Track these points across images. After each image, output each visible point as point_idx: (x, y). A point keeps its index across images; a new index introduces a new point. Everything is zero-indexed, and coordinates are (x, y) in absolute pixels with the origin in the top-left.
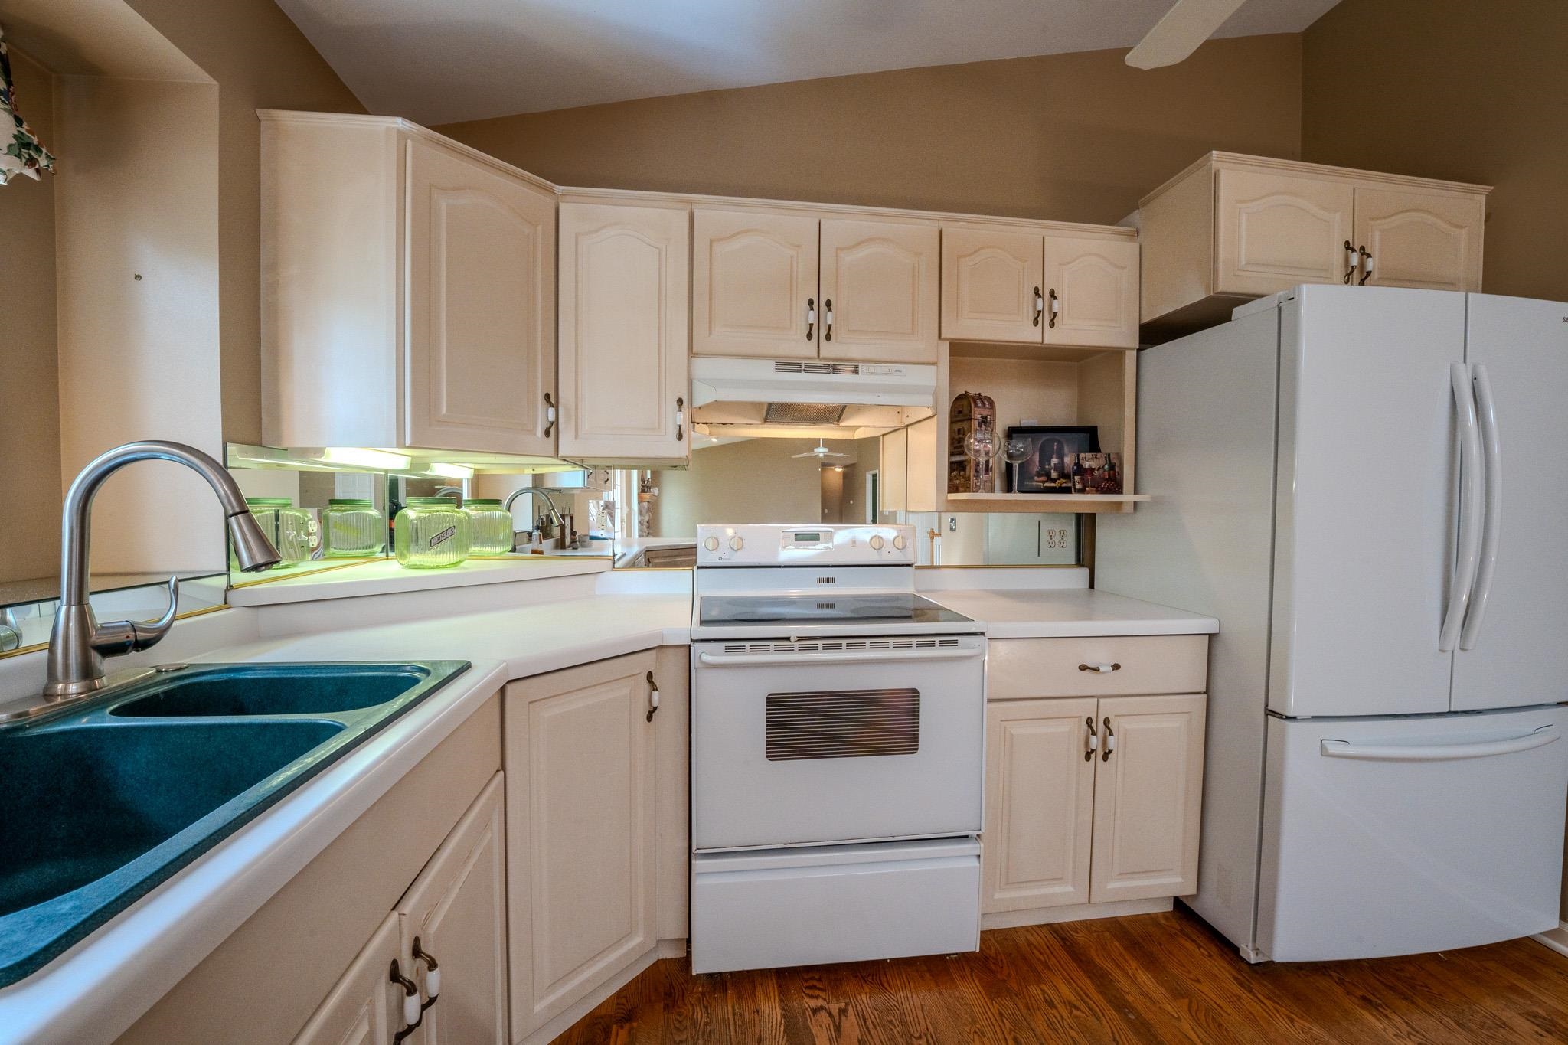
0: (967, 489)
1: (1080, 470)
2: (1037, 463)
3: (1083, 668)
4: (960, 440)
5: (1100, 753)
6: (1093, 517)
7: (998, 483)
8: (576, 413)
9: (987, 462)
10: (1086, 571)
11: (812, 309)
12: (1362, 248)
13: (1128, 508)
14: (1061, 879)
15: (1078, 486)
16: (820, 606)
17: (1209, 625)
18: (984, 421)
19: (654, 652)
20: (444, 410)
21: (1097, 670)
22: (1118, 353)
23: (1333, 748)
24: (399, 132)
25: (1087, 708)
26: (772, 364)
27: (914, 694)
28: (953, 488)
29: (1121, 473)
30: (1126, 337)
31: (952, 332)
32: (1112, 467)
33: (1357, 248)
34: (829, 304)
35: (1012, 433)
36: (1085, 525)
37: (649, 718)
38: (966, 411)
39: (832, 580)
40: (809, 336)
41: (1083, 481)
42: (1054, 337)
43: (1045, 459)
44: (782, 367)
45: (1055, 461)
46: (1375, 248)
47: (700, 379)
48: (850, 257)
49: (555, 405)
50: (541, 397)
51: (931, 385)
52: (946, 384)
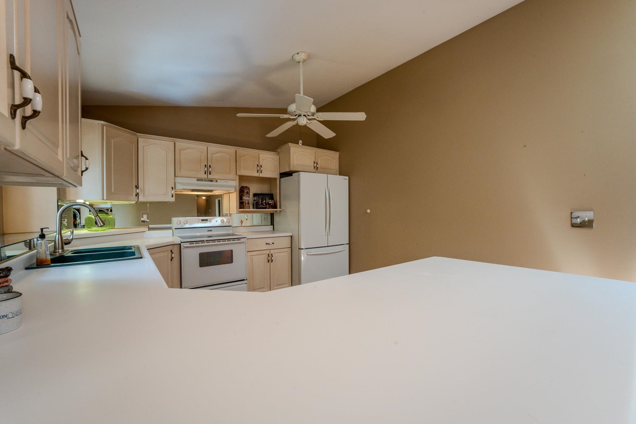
0: (243, 208)
1: (269, 204)
2: (261, 202)
3: (267, 244)
4: (242, 197)
5: (271, 261)
6: (273, 214)
7: (251, 206)
8: (144, 190)
9: (248, 202)
10: (273, 226)
11: (206, 167)
12: (317, 163)
13: (279, 212)
14: (264, 288)
15: (268, 207)
16: (208, 237)
17: (290, 234)
18: (247, 192)
19: (172, 246)
20: (113, 191)
21: (269, 244)
22: (276, 179)
23: (308, 254)
24: (102, 124)
25: (268, 252)
26: (195, 179)
27: (232, 251)
28: (240, 208)
29: (277, 204)
30: (277, 175)
31: (239, 173)
32: (275, 203)
33: (316, 162)
34: (210, 166)
35: (255, 195)
36: (272, 215)
37: (171, 260)
38: (243, 190)
39: (211, 231)
40: (205, 173)
41: (269, 206)
42: (261, 175)
43: (262, 201)
44: (198, 180)
45: (264, 201)
46: (319, 163)
47: (177, 183)
48: (215, 156)
49: (138, 188)
50: (134, 186)
51: (235, 185)
52: (238, 185)
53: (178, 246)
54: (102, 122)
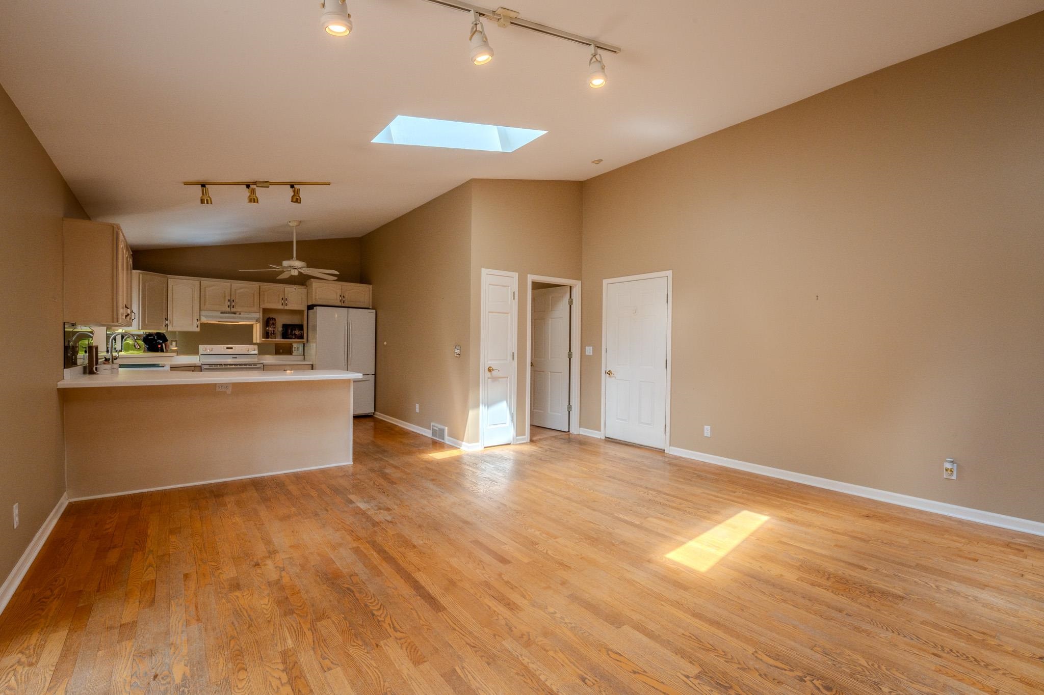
2: (289, 332)
4: (267, 327)
7: (279, 336)
8: (172, 322)
9: (274, 332)
11: (229, 301)
12: (344, 296)
17: (311, 363)
18: (273, 323)
20: (147, 323)
22: (302, 311)
26: (220, 312)
29: (303, 335)
30: (304, 308)
31: (263, 306)
33: (342, 296)
34: (233, 300)
35: (284, 326)
38: (268, 321)
39: (236, 358)
40: (229, 307)
41: (295, 337)
42: (286, 308)
43: (291, 331)
44: (222, 313)
45: (294, 332)
46: (346, 297)
47: (203, 315)
48: (238, 291)
49: (167, 320)
50: (164, 319)
51: (258, 316)
52: (261, 317)
53: (200, 368)
54: (139, 271)
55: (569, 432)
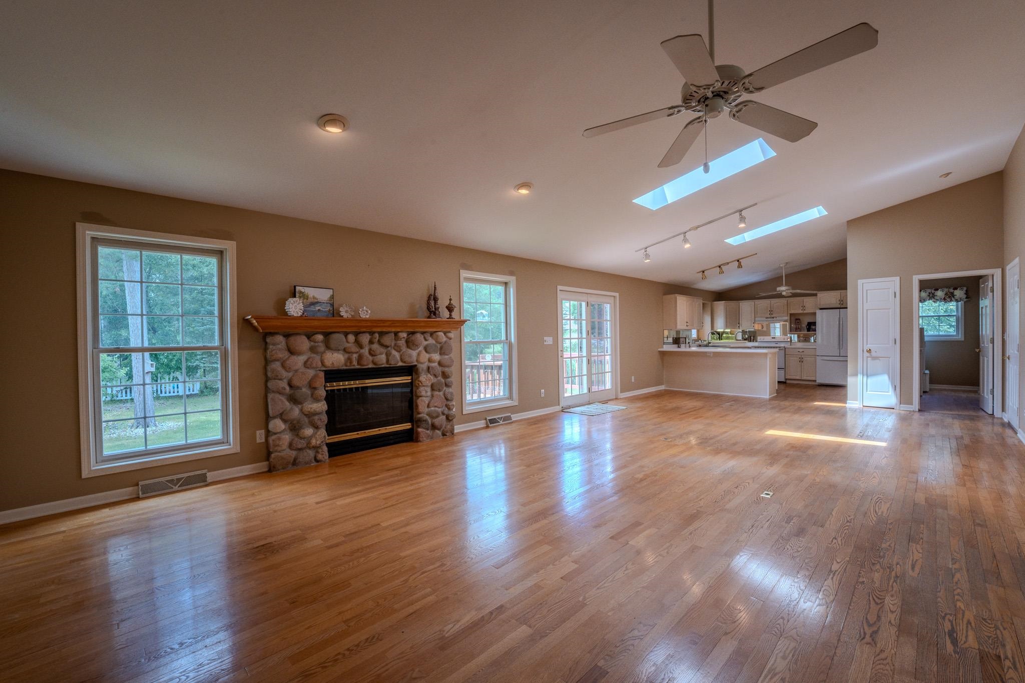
5: (801, 362)
8: (742, 325)
14: (797, 376)
21: (800, 352)
26: (765, 318)
31: (790, 312)
34: (772, 310)
40: (769, 314)
42: (805, 312)
47: (756, 320)
52: (789, 319)
55: (993, 414)
